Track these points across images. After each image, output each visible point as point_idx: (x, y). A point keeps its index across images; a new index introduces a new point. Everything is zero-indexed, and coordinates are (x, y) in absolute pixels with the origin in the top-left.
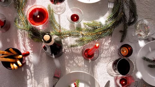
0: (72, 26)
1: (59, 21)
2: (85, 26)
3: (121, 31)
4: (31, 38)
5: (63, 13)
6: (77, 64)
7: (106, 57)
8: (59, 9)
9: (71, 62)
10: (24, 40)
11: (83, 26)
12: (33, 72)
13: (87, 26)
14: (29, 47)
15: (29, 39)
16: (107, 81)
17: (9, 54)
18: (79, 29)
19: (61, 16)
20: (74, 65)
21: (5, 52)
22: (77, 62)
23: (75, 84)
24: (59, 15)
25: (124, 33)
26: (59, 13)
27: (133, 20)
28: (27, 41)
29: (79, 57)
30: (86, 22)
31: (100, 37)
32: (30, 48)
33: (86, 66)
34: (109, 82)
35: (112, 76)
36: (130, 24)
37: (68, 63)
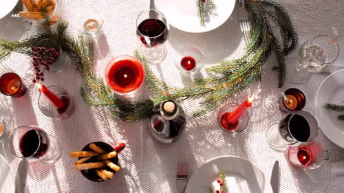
0: (186, 80)
1: (162, 75)
2: (210, 74)
3: (275, 68)
4: (118, 118)
5: (164, 59)
6: (212, 145)
7: (260, 121)
8: (155, 54)
9: (202, 143)
10: (106, 125)
11: (205, 76)
12: (137, 178)
13: (213, 73)
14: (119, 135)
15: (116, 120)
16: (274, 162)
17: (91, 154)
18: (199, 81)
19: (162, 65)
20: (209, 147)
21: (84, 153)
22: (211, 141)
23: (219, 182)
24: (158, 65)
25: (280, 70)
26: (157, 62)
27: (290, 44)
28: (112, 124)
29: (213, 132)
30: (209, 66)
31: (242, 88)
32: (122, 137)
33: (229, 145)
34: (277, 163)
35: (279, 151)
36: (287, 51)
37: (197, 146)
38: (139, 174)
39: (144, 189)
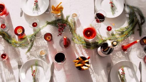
0: (108, 34)
1: (99, 32)
2: (116, 32)
3: (138, 30)
4: (86, 48)
5: (100, 27)
6: (118, 57)
7: (134, 48)
8: (97, 25)
9: (115, 56)
10: (81, 51)
11: (115, 33)
12: (93, 69)
13: (117, 32)
14: (86, 54)
15: (85, 49)
16: (139, 62)
17: (79, 61)
18: (113, 35)
20: (117, 58)
21: (77, 60)
22: (118, 55)
23: (122, 69)
24: (98, 29)
25: (140, 30)
26: (98, 28)
27: (143, 21)
28: (83, 51)
29: (118, 52)
30: (117, 29)
31: (128, 37)
32: (87, 55)
33: (124, 56)
34: (140, 62)
35: (141, 58)
36: (142, 23)
37: (113, 57)
38: (93, 68)
39: (95, 73)
